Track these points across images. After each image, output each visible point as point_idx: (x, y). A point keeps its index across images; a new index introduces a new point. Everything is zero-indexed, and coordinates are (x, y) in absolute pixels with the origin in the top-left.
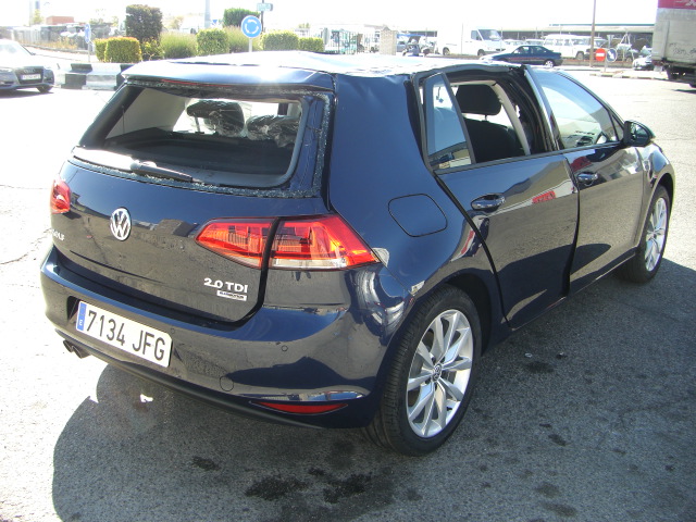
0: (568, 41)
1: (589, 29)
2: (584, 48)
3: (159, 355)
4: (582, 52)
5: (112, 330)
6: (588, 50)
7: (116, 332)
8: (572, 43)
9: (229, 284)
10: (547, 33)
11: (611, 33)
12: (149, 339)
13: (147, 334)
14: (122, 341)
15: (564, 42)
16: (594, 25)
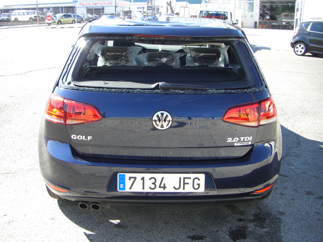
0: (23, 13)
1: (35, 6)
2: (33, 16)
3: (196, 186)
4: (32, 18)
5: (154, 183)
6: (34, 17)
7: (158, 184)
8: (26, 14)
9: (242, 139)
10: (13, 10)
11: (46, 8)
12: (186, 181)
13: (184, 178)
14: (164, 187)
15: (22, 14)
16: (37, 4)
